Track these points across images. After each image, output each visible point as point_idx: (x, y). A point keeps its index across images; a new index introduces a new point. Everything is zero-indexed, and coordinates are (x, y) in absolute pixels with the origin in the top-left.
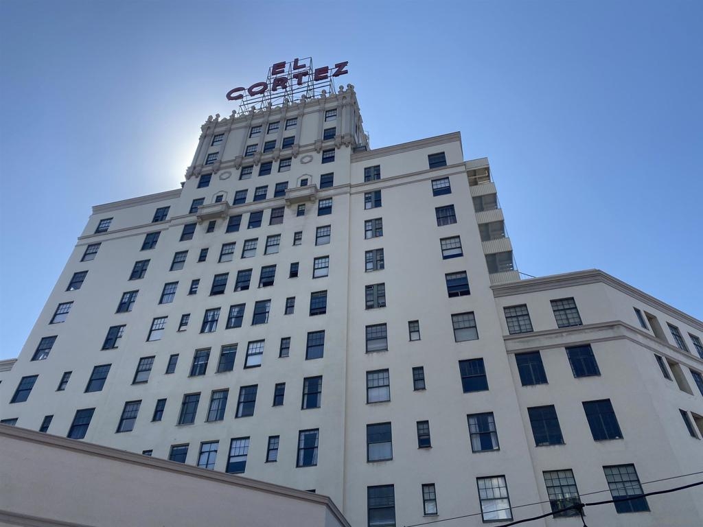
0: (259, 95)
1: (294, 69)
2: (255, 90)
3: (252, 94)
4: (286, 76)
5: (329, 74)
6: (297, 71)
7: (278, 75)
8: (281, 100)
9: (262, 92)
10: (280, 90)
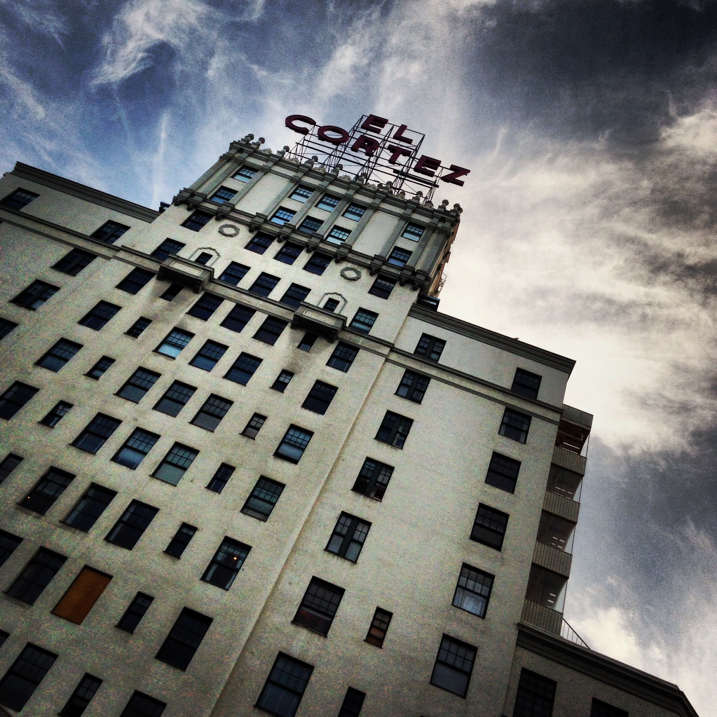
0: (330, 145)
1: (395, 138)
2: (328, 133)
3: (322, 137)
4: (379, 141)
5: (437, 173)
6: (397, 142)
7: (369, 132)
8: (356, 170)
9: (336, 142)
10: (361, 154)
